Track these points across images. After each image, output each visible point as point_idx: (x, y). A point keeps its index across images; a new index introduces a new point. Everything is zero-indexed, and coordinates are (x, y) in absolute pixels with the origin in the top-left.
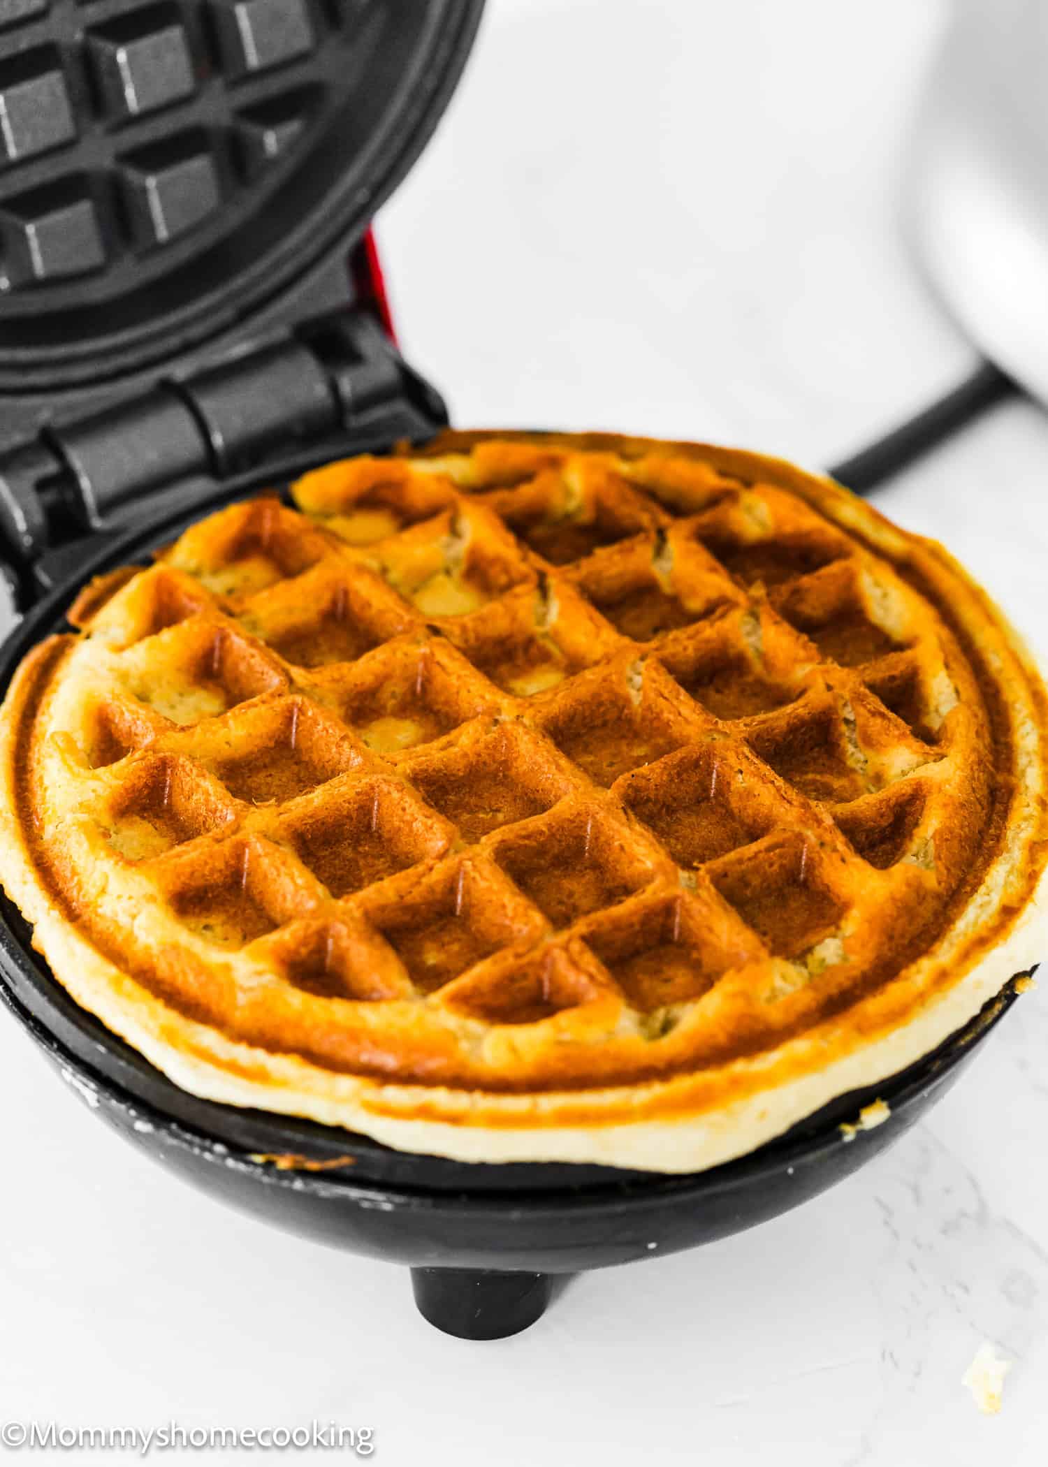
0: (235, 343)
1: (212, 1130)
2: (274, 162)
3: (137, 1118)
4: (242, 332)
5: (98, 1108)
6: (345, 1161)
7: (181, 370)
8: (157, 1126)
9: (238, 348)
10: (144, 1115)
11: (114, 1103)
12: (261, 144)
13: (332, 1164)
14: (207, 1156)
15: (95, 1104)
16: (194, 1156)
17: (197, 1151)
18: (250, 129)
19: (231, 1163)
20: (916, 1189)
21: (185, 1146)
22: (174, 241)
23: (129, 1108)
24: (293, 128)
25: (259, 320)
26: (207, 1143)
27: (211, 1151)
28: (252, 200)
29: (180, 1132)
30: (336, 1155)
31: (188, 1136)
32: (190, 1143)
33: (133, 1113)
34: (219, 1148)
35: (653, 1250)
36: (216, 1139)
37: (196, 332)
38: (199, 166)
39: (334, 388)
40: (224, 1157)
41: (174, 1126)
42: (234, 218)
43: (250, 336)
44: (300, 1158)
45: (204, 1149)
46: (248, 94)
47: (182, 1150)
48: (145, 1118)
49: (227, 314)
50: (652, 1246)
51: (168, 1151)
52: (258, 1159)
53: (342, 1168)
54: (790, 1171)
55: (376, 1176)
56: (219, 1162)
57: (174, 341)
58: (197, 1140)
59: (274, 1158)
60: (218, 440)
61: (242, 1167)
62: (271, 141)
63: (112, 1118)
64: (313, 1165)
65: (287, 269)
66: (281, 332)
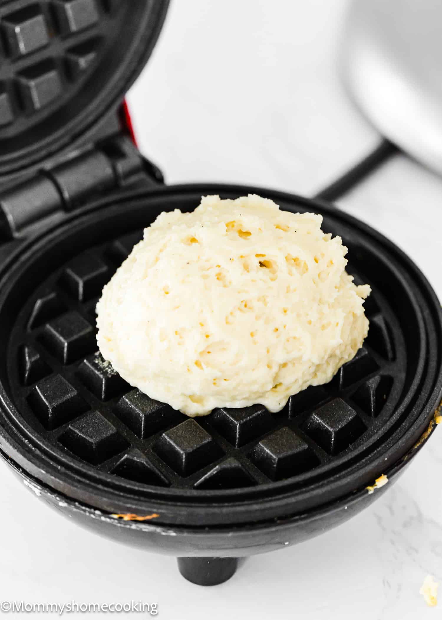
0: (71, 152)
1: (94, 505)
2: (84, 71)
3: (60, 501)
4: (72, 146)
5: (40, 496)
6: (154, 516)
7: (48, 165)
8: (69, 504)
9: (72, 154)
10: (63, 499)
11: (49, 494)
12: (77, 64)
13: (148, 517)
14: (92, 516)
15: (39, 494)
16: (86, 516)
17: (87, 514)
18: (73, 57)
19: (103, 518)
20: (390, 508)
21: (82, 512)
22: (43, 108)
23: (56, 497)
24: (91, 56)
25: (80, 141)
26: (92, 510)
27: (94, 514)
28: (74, 88)
29: (79, 506)
30: (150, 513)
31: (84, 508)
32: (85, 511)
33: (58, 498)
34: (98, 512)
35: (287, 545)
36: (96, 509)
37: (54, 148)
38: (52, 75)
39: (114, 169)
40: (100, 516)
41: (77, 504)
42: (67, 96)
43: (77, 148)
44: (134, 515)
45: (90, 513)
46: (71, 42)
47: (81, 513)
48: (64, 501)
49: (66, 139)
50: (287, 543)
51: (74, 515)
52: (115, 516)
53: (153, 518)
54: (346, 508)
55: (167, 522)
56: (98, 518)
57: (43, 153)
58: (87, 509)
59: (122, 516)
60: (66, 195)
61: (108, 520)
62: (83, 62)
63: (48, 501)
64: (140, 518)
65: (91, 118)
66: (89, 146)
